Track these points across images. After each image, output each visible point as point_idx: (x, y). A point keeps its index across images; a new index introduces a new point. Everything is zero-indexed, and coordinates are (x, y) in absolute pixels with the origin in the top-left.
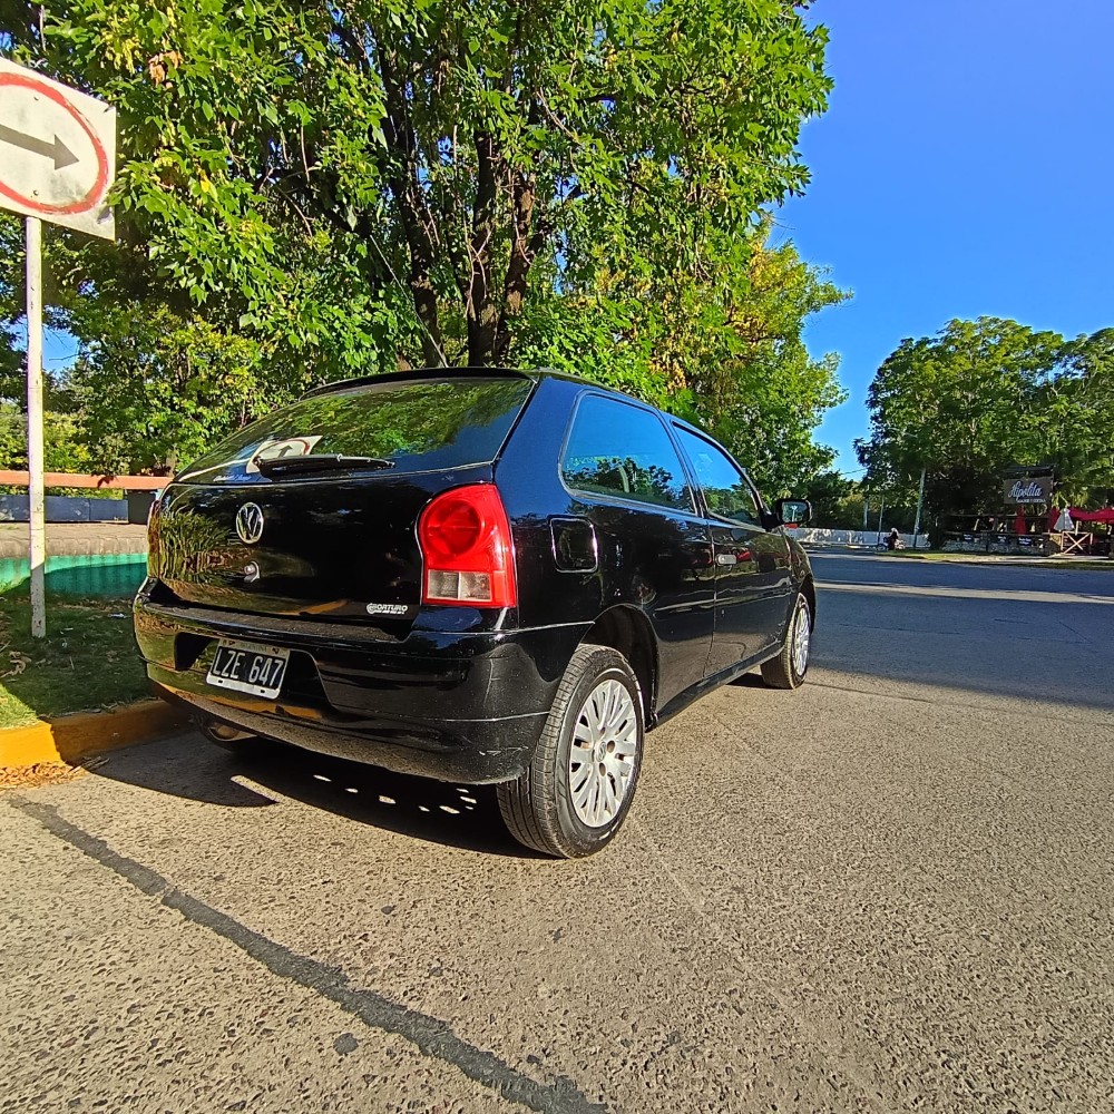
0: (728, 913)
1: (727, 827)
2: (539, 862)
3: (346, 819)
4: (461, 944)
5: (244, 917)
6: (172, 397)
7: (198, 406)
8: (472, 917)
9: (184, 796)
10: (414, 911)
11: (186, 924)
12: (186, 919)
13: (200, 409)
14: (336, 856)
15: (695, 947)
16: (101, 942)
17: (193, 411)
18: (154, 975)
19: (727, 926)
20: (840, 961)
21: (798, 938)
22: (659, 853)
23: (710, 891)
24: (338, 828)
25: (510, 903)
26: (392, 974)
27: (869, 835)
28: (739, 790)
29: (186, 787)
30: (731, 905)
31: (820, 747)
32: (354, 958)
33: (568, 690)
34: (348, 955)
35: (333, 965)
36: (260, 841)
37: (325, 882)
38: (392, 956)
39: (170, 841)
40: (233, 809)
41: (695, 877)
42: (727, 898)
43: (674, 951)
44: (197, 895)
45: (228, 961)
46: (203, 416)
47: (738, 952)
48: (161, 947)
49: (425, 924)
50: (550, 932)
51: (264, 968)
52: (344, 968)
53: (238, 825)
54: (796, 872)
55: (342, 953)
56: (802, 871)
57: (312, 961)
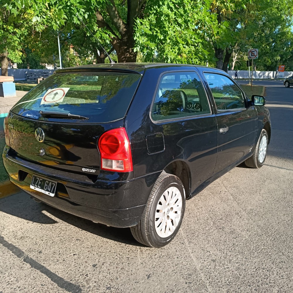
0: (208, 270)
1: (215, 235)
2: (146, 248)
3: (81, 230)
4: (117, 279)
5: (49, 267)
6: (3, 25)
7: (14, 29)
8: (121, 269)
9: (27, 219)
10: (103, 266)
11: (32, 269)
12: (31, 267)
13: (15, 30)
14: (78, 245)
15: (194, 282)
16: (7, 274)
17: (12, 31)
18: (24, 286)
19: (206, 274)
20: (242, 289)
21: (230, 280)
22: (188, 245)
23: (203, 261)
24: (78, 233)
25: (134, 264)
26: (95, 288)
27: (268, 239)
28: (224, 219)
29: (27, 215)
30: (210, 266)
31: (261, 198)
32: (84, 282)
33: (154, 194)
34: (82, 281)
35: (77, 285)
36: (53, 238)
37: (74, 255)
38: (95, 282)
39: (24, 237)
40: (43, 225)
41: (199, 255)
42: (209, 264)
43: (186, 283)
44: (34, 258)
45: (45, 282)
46: (17, 33)
47: (208, 284)
48: (25, 276)
49: (106, 271)
50: (147, 275)
51: (56, 285)
52: (81, 286)
53: (45, 231)
54: (236, 254)
55: (80, 281)
56: (238, 254)
57: (71, 283)
